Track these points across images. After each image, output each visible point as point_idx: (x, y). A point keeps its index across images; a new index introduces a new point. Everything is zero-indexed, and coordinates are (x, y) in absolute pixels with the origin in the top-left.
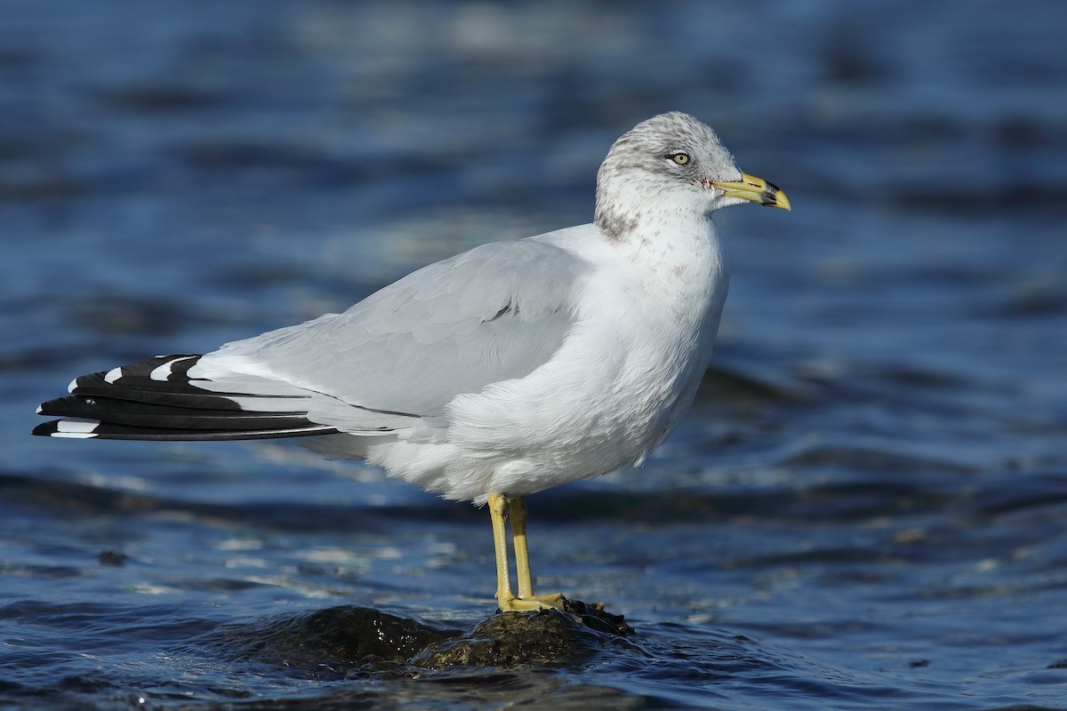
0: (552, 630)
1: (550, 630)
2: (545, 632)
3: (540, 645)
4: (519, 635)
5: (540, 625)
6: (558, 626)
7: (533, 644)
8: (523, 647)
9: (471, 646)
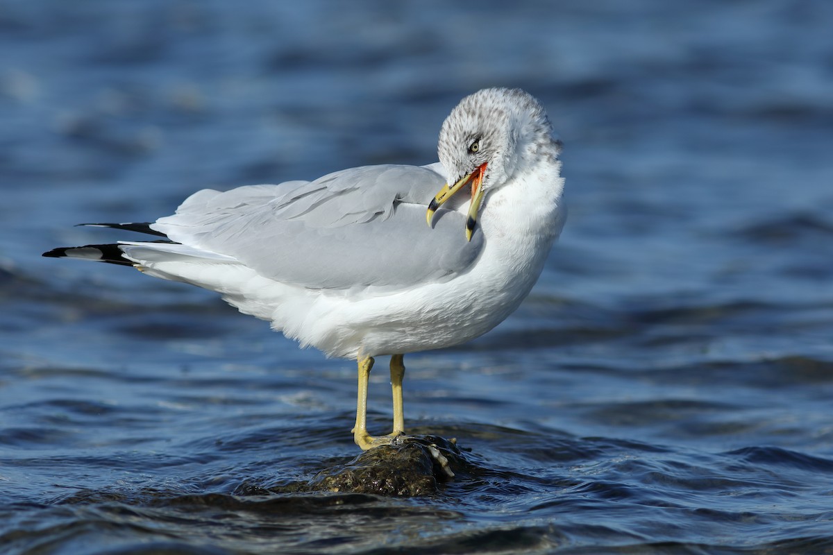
0: (416, 459)
1: (415, 459)
2: (411, 461)
3: (407, 471)
4: (391, 463)
5: (407, 455)
6: (422, 457)
7: (402, 470)
8: (395, 472)
9: (354, 471)
